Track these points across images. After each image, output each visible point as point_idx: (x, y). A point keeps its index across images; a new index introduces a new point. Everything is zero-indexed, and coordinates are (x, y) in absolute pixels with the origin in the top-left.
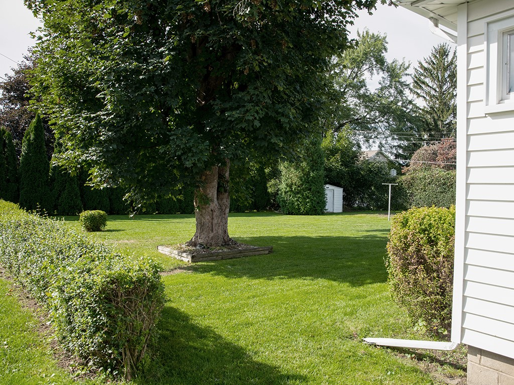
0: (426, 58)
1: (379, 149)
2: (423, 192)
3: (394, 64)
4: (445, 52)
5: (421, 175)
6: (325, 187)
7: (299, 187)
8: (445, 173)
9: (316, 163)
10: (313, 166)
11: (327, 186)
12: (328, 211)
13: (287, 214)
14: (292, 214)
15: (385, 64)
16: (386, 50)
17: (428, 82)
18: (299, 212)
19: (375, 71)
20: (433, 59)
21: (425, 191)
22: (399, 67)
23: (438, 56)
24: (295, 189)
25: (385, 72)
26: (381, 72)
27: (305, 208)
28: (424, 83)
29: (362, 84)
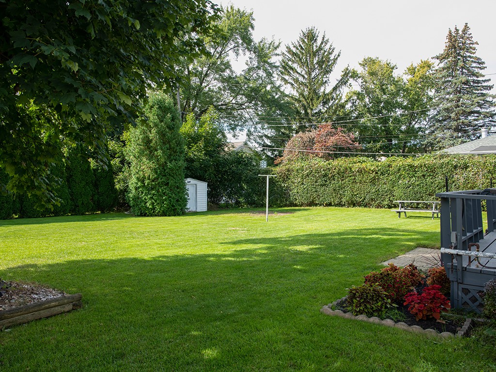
0: (293, 43)
1: (247, 137)
2: (301, 185)
3: (261, 44)
4: (314, 37)
5: (297, 165)
6: (186, 181)
7: (153, 181)
8: (325, 164)
9: (175, 152)
10: (170, 155)
11: (189, 180)
12: (190, 210)
13: (138, 216)
14: (145, 215)
15: (252, 44)
16: (253, 28)
17: (296, 68)
18: (153, 212)
19: (241, 52)
20: (301, 43)
21: (303, 184)
22: (268, 46)
23: (306, 40)
24: (148, 184)
25: (252, 52)
26: (248, 53)
27: (161, 207)
28: (292, 68)
29: (228, 66)
